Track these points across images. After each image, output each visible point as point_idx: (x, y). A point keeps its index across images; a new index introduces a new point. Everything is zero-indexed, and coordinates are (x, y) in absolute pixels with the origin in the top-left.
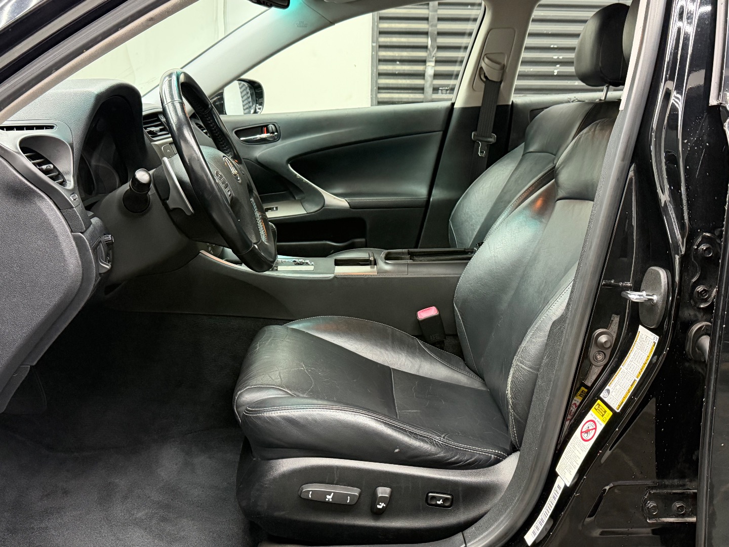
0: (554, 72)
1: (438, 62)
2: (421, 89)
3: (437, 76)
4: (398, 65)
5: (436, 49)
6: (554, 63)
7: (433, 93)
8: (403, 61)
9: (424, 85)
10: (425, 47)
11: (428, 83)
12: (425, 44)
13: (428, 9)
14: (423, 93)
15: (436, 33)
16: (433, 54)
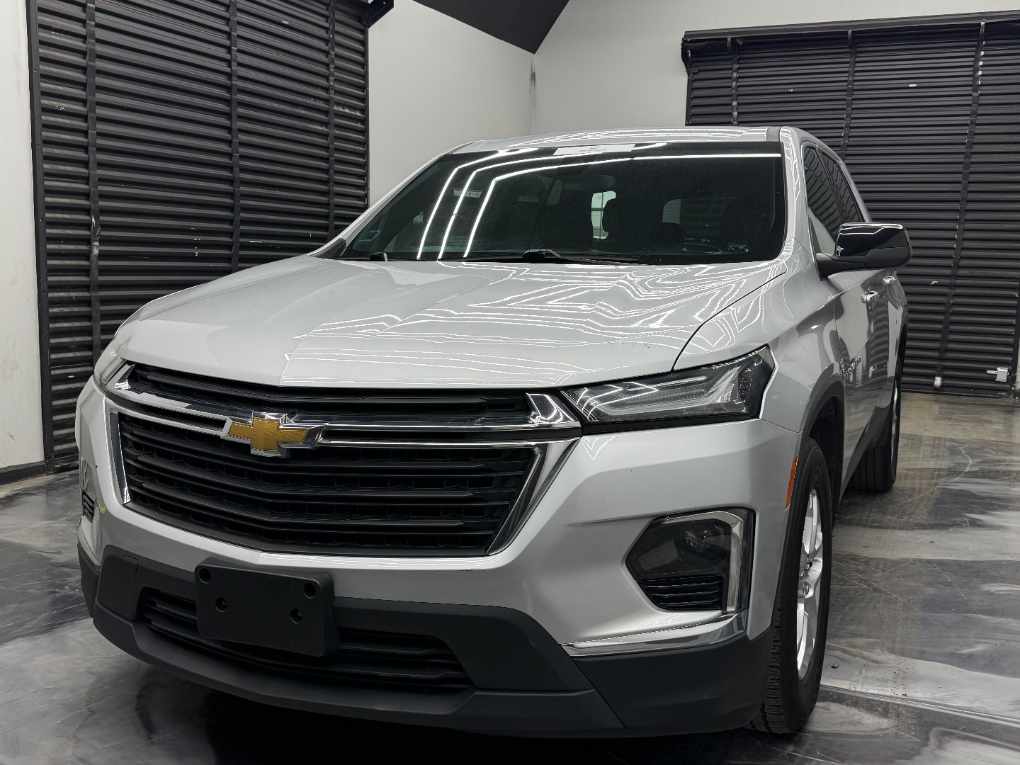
1: (103, 241)
2: (86, 271)
3: (102, 256)
4: (62, 244)
7: (99, 275)
10: (88, 226)
13: (87, 184)
14: (88, 276)
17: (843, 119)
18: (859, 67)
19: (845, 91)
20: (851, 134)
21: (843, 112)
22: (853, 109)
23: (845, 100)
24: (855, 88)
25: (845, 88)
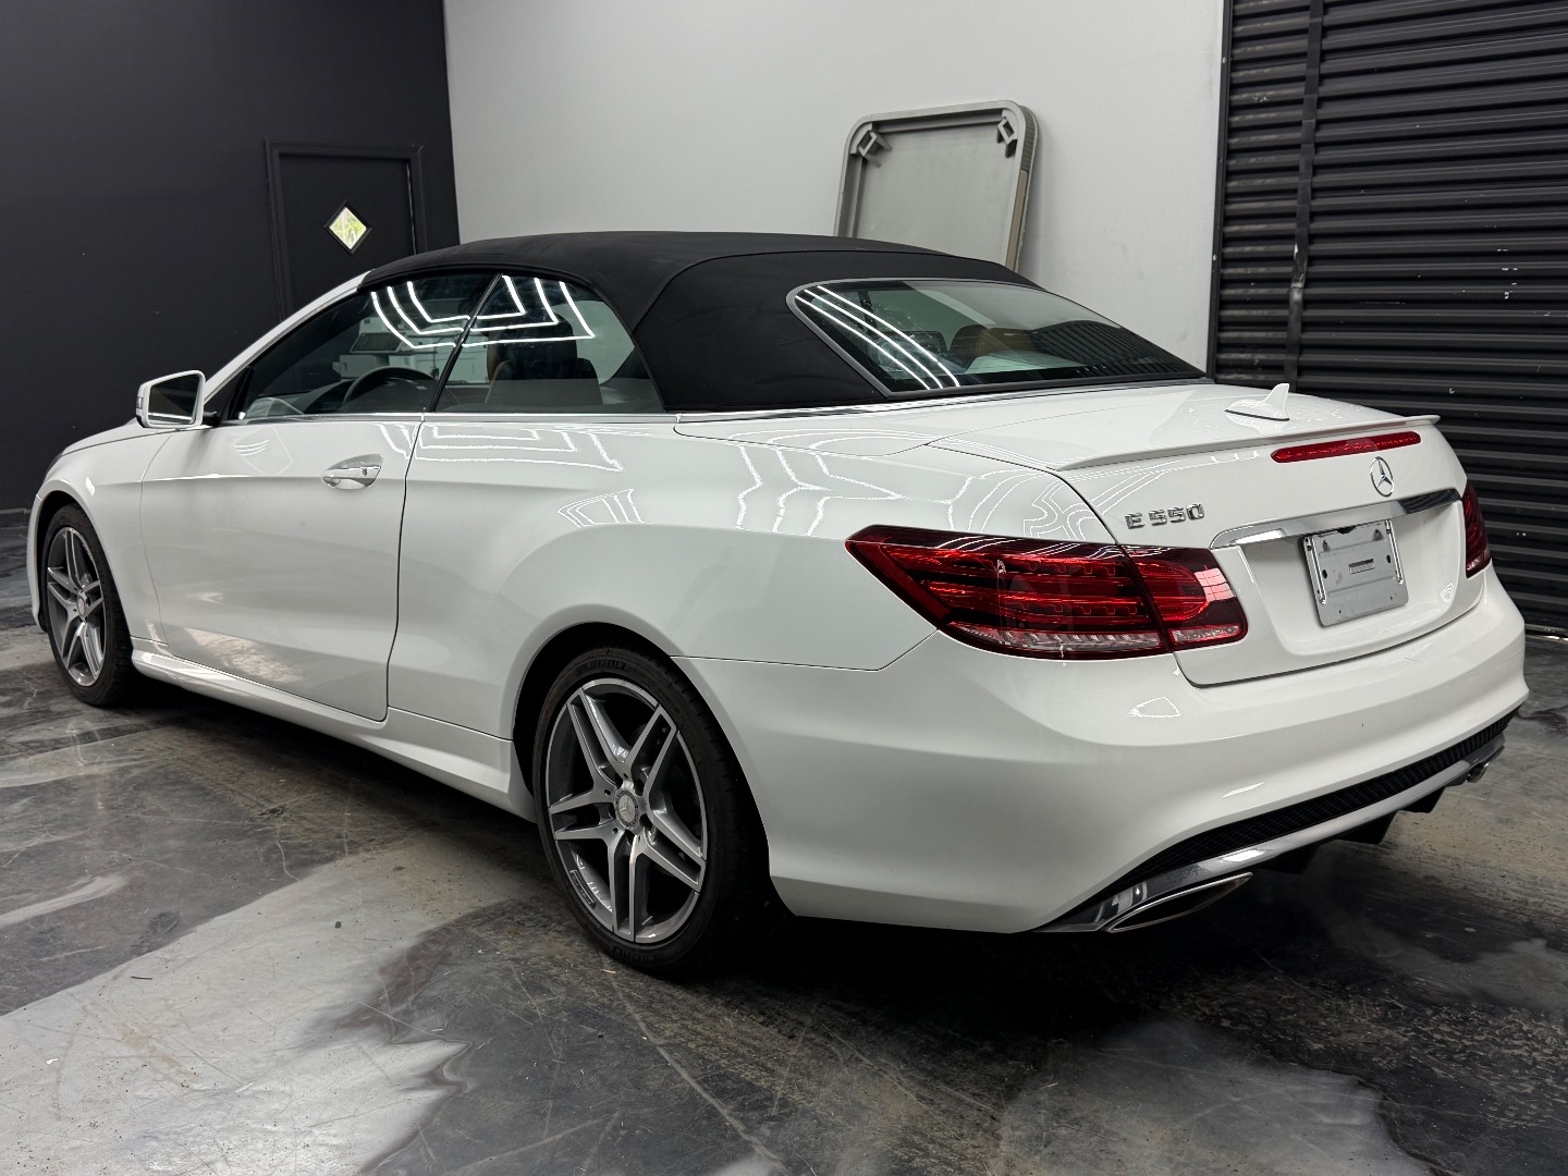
0: (1505, 296)
5: (1305, 264)
6: (1506, 279)
8: (1260, 281)
9: (1287, 317)
11: (1291, 314)
12: (1289, 255)
15: (1306, 235)
16: (1300, 268)
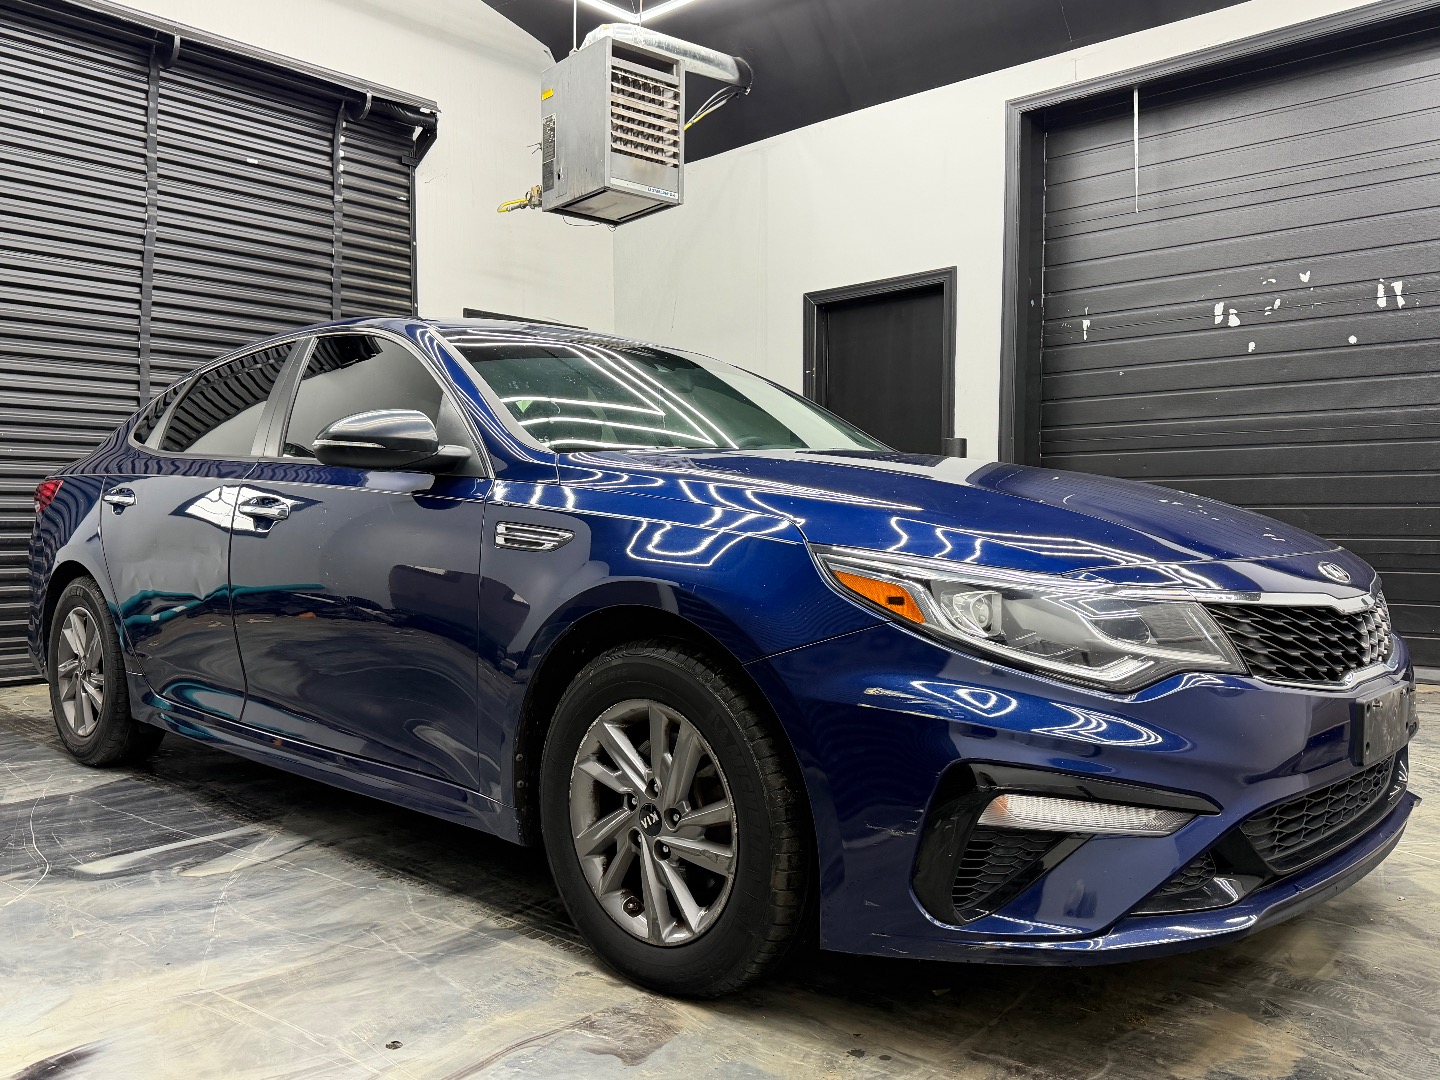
17: (143, 189)
18: (165, 105)
19: (144, 140)
20: (160, 220)
21: (142, 177)
22: (160, 176)
23: (144, 156)
24: (160, 139)
25: (144, 135)
